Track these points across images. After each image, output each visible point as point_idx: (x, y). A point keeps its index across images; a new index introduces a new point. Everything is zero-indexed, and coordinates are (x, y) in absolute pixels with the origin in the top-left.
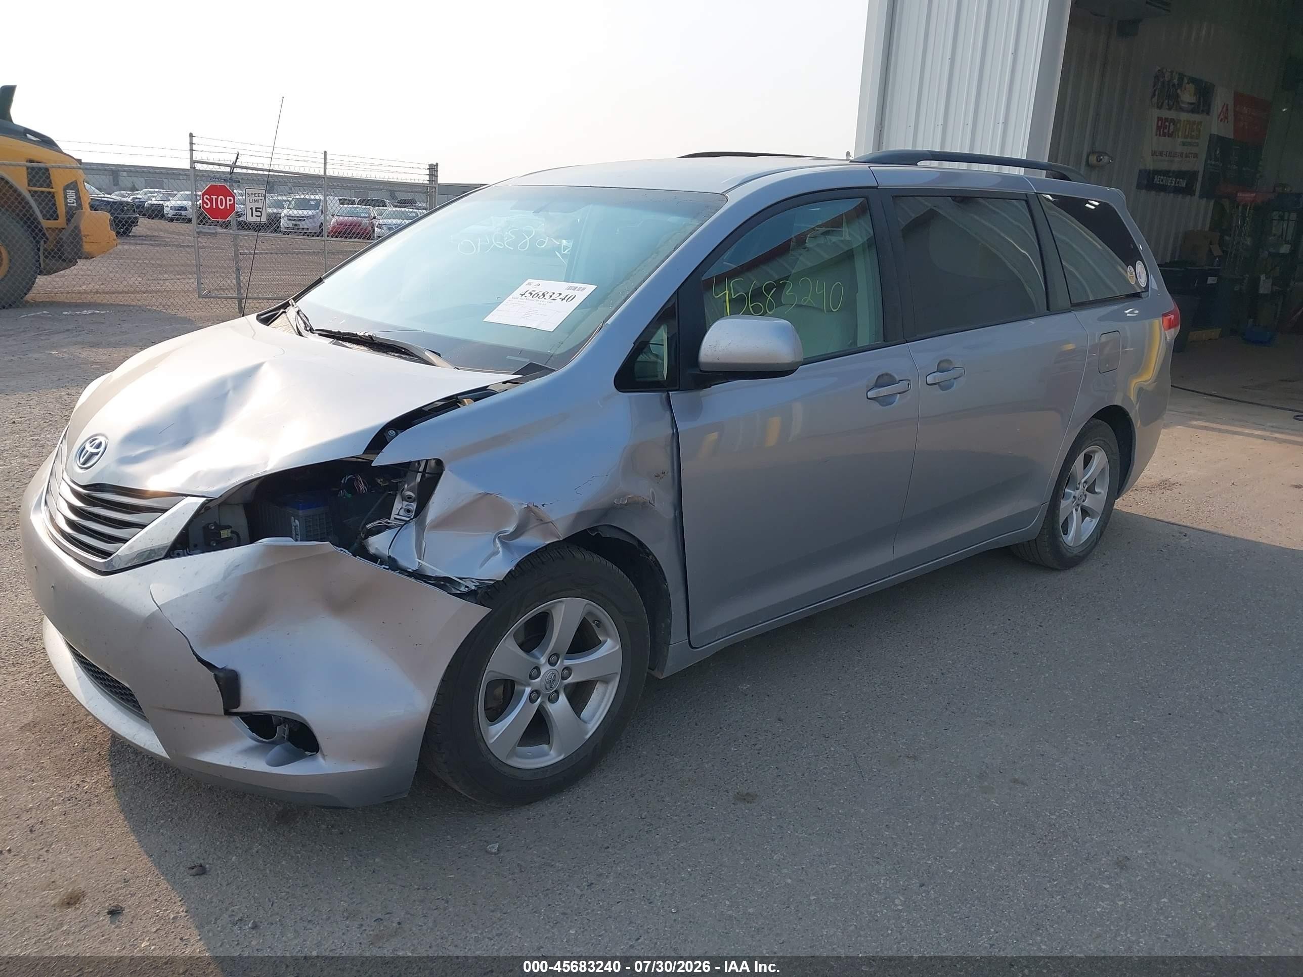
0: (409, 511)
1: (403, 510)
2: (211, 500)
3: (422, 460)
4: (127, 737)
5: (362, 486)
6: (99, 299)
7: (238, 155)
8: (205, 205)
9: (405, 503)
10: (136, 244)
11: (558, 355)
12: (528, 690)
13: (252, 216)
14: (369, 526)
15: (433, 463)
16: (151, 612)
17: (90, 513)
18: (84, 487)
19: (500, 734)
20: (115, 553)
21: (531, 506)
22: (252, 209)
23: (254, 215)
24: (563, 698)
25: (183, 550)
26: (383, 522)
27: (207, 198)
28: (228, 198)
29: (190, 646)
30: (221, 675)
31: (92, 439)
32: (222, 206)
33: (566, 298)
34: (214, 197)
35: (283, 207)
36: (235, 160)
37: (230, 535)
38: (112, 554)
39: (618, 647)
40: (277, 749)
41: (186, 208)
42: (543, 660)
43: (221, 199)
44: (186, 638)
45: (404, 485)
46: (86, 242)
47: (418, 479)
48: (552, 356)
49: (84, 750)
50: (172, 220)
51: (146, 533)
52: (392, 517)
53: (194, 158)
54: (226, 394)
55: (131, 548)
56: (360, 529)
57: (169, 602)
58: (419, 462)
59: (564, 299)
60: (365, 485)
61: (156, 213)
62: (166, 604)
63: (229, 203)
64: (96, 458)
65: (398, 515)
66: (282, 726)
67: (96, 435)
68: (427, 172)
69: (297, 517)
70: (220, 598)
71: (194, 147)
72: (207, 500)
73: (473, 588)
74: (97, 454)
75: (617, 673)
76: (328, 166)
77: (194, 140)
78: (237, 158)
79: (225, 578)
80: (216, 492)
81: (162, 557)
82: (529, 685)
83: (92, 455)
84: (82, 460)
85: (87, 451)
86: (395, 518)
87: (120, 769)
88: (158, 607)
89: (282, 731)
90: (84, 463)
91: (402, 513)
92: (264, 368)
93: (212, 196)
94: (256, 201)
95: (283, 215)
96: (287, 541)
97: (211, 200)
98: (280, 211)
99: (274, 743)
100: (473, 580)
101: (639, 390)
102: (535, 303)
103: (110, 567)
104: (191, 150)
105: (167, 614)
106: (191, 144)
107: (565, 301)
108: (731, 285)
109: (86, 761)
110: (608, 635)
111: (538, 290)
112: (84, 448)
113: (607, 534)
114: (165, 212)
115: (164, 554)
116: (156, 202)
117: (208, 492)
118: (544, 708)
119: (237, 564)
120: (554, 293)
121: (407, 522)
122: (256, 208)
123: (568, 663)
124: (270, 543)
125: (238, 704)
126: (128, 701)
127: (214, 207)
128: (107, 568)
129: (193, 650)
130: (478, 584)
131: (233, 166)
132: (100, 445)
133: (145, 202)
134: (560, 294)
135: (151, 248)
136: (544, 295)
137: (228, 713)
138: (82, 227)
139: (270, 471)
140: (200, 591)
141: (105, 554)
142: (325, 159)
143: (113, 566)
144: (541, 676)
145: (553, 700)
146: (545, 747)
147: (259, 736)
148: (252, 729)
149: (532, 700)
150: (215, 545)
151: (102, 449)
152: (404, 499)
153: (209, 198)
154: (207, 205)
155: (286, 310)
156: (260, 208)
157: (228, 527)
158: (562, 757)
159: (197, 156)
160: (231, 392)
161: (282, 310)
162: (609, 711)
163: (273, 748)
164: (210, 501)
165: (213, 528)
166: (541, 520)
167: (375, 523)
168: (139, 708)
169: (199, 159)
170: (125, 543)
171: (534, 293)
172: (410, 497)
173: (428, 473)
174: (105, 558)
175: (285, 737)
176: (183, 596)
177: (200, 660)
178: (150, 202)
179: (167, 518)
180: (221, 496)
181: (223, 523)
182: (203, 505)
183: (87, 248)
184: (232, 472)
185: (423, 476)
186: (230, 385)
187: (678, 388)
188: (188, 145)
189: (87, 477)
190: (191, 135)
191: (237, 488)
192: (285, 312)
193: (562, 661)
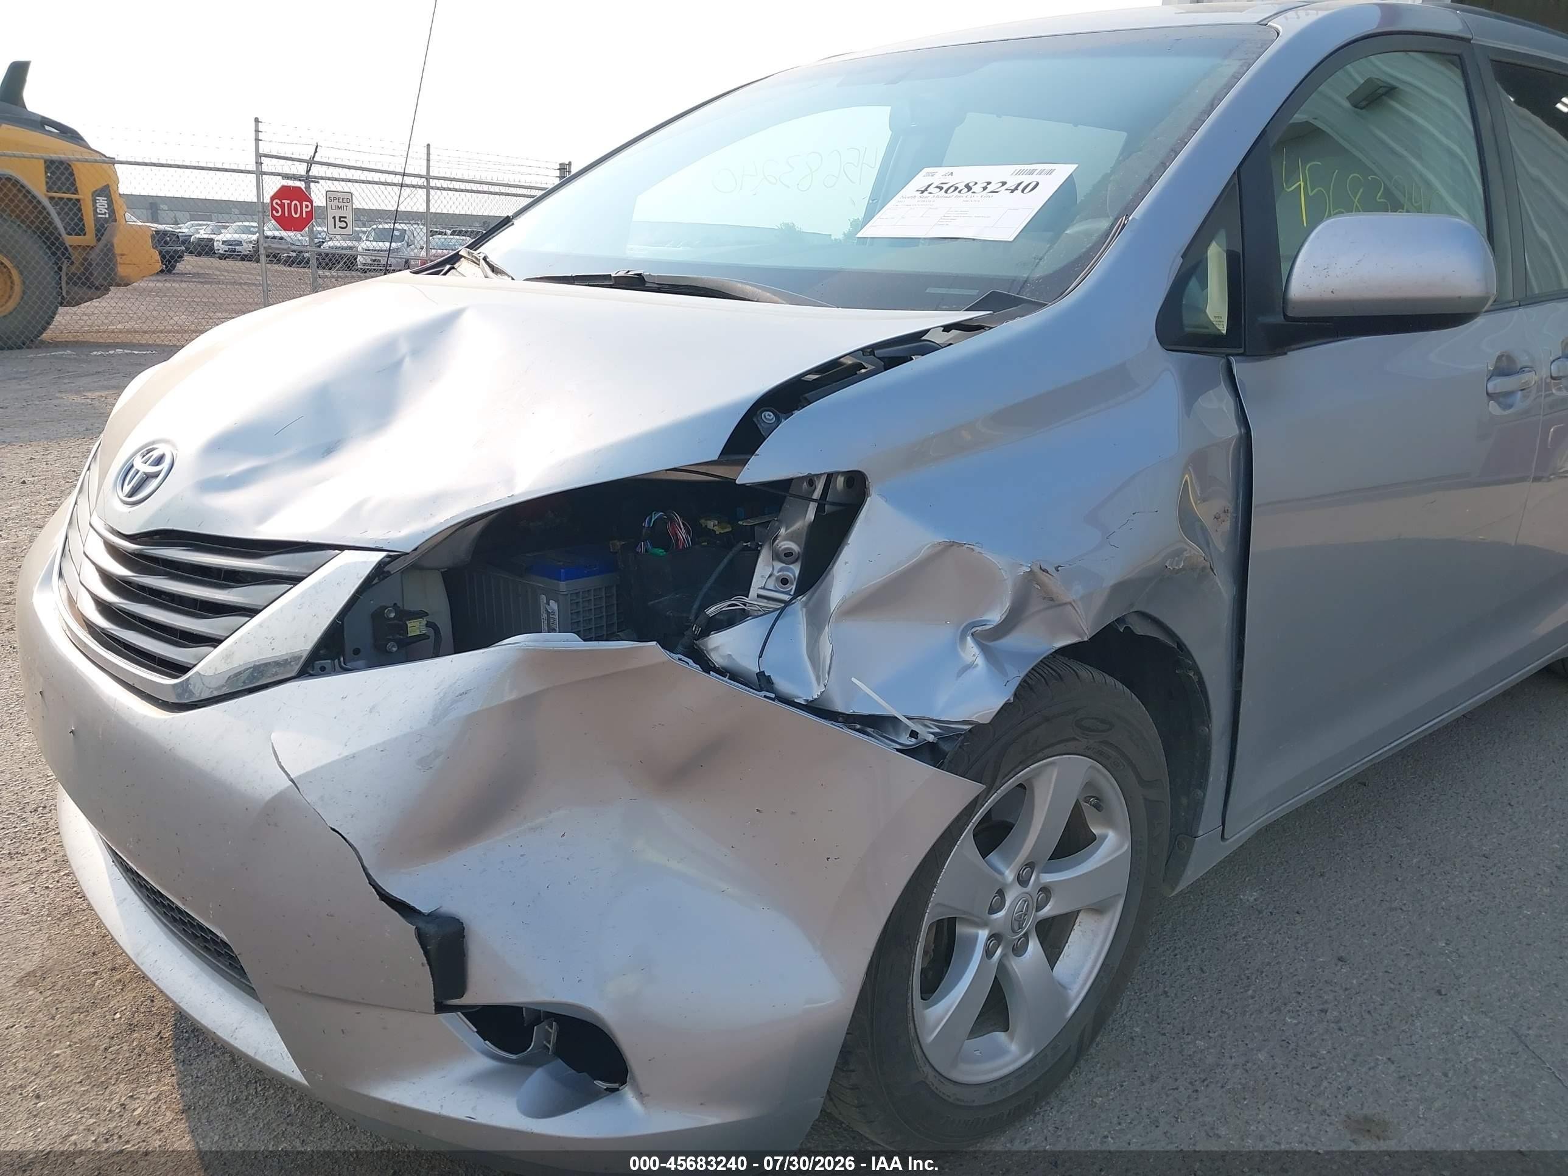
0: (785, 581)
1: (773, 578)
2: (398, 557)
3: (819, 476)
4: (219, 1033)
5: (682, 534)
6: (137, 338)
7: (317, 147)
8: (274, 212)
9: (779, 565)
10: (182, 281)
11: (1038, 279)
12: (983, 934)
13: (335, 227)
14: (711, 611)
15: (840, 481)
16: (276, 793)
17: (143, 588)
18: (131, 538)
19: (945, 1020)
20: (195, 666)
21: (1036, 569)
22: (334, 218)
23: (337, 227)
24: (1034, 946)
25: (333, 659)
26: (737, 602)
27: (277, 203)
28: (305, 203)
29: (363, 866)
30: (430, 929)
31: (146, 451)
32: (296, 214)
33: (1021, 188)
34: (286, 202)
35: (359, 239)
36: (313, 154)
37: (424, 630)
38: (189, 669)
39: (1127, 846)
40: (538, 1078)
41: (241, 242)
42: (1010, 875)
43: (296, 205)
44: (354, 849)
45: (779, 528)
46: (120, 263)
47: (811, 515)
48: (1026, 281)
49: (132, 1027)
50: (222, 257)
51: (261, 625)
52: (753, 592)
53: (261, 151)
54: (399, 363)
55: (228, 656)
56: (692, 618)
57: (314, 770)
58: (811, 480)
59: (1016, 189)
60: (688, 532)
61: (205, 249)
62: (306, 775)
63: (305, 210)
64: (155, 483)
65: (764, 588)
66: (545, 1025)
67: (154, 443)
68: (558, 173)
69: (552, 595)
70: (424, 763)
71: (261, 136)
72: (388, 556)
73: (931, 738)
74: (156, 475)
75: (1119, 895)
76: (431, 163)
77: (261, 127)
78: (316, 152)
79: (436, 720)
80: (408, 538)
81: (293, 674)
82: (984, 924)
83: (149, 477)
84: (127, 488)
85: (138, 472)
86: (759, 596)
87: (199, 1070)
88: (292, 780)
89: (544, 1035)
90: (131, 494)
91: (771, 584)
92: (466, 319)
93: (283, 201)
94: (340, 208)
95: (360, 249)
96: (567, 641)
97: (282, 206)
98: (356, 243)
99: (532, 1063)
100: (928, 723)
101: (1192, 349)
102: (953, 201)
103: (186, 695)
104: (257, 140)
105: (311, 796)
106: (257, 131)
107: (1018, 192)
108: (1307, 172)
109: (136, 1051)
110: (1110, 823)
111: (952, 181)
112: (132, 466)
113: (1141, 628)
114: (216, 248)
115: (296, 669)
116: (206, 236)
117: (388, 541)
118: (1006, 963)
119: (464, 690)
120: (989, 183)
121: (787, 604)
122: (340, 217)
123: (1047, 878)
124: (531, 644)
125: (460, 988)
126: (220, 954)
127: (286, 215)
128: (179, 696)
129: (368, 876)
130: (937, 730)
131: (311, 162)
132: (159, 460)
133: (191, 236)
134: (1004, 184)
135: (200, 286)
136: (968, 187)
137: (441, 1008)
138: (116, 241)
139: (520, 495)
140: (383, 749)
141: (178, 669)
142: (428, 154)
143: (192, 693)
144: (1008, 904)
145: (1019, 950)
146: (1001, 1036)
147: (500, 1048)
148: (484, 1034)
149: (989, 953)
150: (394, 649)
151: (165, 465)
152: (776, 556)
153: (279, 202)
154: (277, 212)
155: (456, 266)
156: (345, 217)
157: (421, 614)
158: (1030, 1055)
159: (264, 148)
160: (407, 360)
161: (448, 267)
162: (1103, 965)
163: (531, 1074)
164: (393, 557)
165: (392, 615)
166: (1052, 599)
167: (723, 606)
168: (241, 971)
169: (266, 152)
170: (215, 647)
171: (945, 187)
172: (789, 554)
173: (833, 504)
174: (177, 677)
175: (550, 1047)
176: (346, 758)
177: (385, 897)
178: (198, 236)
179: (303, 595)
180: (416, 549)
181: (410, 606)
182: (380, 568)
183: (122, 270)
184: (436, 500)
185: (820, 509)
186: (404, 348)
187: (1241, 351)
188: (253, 133)
189: (138, 520)
190: (257, 120)
191: (445, 535)
192: (454, 268)
193: (1037, 877)
